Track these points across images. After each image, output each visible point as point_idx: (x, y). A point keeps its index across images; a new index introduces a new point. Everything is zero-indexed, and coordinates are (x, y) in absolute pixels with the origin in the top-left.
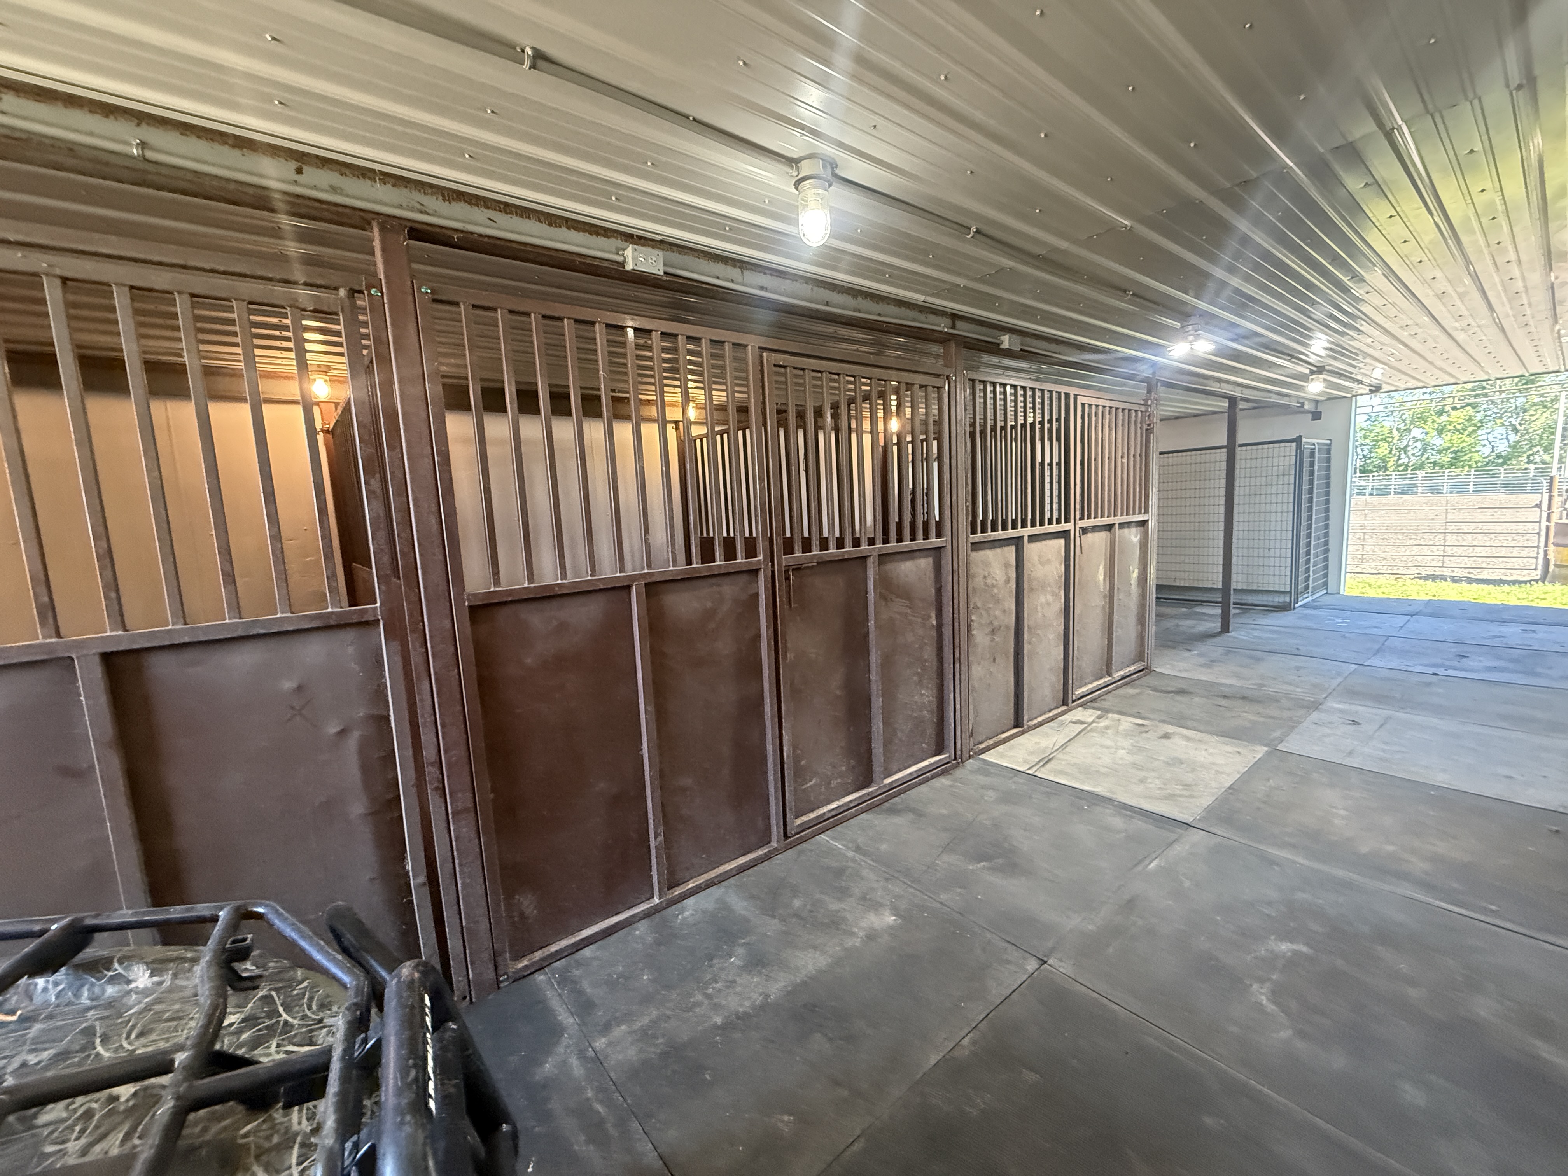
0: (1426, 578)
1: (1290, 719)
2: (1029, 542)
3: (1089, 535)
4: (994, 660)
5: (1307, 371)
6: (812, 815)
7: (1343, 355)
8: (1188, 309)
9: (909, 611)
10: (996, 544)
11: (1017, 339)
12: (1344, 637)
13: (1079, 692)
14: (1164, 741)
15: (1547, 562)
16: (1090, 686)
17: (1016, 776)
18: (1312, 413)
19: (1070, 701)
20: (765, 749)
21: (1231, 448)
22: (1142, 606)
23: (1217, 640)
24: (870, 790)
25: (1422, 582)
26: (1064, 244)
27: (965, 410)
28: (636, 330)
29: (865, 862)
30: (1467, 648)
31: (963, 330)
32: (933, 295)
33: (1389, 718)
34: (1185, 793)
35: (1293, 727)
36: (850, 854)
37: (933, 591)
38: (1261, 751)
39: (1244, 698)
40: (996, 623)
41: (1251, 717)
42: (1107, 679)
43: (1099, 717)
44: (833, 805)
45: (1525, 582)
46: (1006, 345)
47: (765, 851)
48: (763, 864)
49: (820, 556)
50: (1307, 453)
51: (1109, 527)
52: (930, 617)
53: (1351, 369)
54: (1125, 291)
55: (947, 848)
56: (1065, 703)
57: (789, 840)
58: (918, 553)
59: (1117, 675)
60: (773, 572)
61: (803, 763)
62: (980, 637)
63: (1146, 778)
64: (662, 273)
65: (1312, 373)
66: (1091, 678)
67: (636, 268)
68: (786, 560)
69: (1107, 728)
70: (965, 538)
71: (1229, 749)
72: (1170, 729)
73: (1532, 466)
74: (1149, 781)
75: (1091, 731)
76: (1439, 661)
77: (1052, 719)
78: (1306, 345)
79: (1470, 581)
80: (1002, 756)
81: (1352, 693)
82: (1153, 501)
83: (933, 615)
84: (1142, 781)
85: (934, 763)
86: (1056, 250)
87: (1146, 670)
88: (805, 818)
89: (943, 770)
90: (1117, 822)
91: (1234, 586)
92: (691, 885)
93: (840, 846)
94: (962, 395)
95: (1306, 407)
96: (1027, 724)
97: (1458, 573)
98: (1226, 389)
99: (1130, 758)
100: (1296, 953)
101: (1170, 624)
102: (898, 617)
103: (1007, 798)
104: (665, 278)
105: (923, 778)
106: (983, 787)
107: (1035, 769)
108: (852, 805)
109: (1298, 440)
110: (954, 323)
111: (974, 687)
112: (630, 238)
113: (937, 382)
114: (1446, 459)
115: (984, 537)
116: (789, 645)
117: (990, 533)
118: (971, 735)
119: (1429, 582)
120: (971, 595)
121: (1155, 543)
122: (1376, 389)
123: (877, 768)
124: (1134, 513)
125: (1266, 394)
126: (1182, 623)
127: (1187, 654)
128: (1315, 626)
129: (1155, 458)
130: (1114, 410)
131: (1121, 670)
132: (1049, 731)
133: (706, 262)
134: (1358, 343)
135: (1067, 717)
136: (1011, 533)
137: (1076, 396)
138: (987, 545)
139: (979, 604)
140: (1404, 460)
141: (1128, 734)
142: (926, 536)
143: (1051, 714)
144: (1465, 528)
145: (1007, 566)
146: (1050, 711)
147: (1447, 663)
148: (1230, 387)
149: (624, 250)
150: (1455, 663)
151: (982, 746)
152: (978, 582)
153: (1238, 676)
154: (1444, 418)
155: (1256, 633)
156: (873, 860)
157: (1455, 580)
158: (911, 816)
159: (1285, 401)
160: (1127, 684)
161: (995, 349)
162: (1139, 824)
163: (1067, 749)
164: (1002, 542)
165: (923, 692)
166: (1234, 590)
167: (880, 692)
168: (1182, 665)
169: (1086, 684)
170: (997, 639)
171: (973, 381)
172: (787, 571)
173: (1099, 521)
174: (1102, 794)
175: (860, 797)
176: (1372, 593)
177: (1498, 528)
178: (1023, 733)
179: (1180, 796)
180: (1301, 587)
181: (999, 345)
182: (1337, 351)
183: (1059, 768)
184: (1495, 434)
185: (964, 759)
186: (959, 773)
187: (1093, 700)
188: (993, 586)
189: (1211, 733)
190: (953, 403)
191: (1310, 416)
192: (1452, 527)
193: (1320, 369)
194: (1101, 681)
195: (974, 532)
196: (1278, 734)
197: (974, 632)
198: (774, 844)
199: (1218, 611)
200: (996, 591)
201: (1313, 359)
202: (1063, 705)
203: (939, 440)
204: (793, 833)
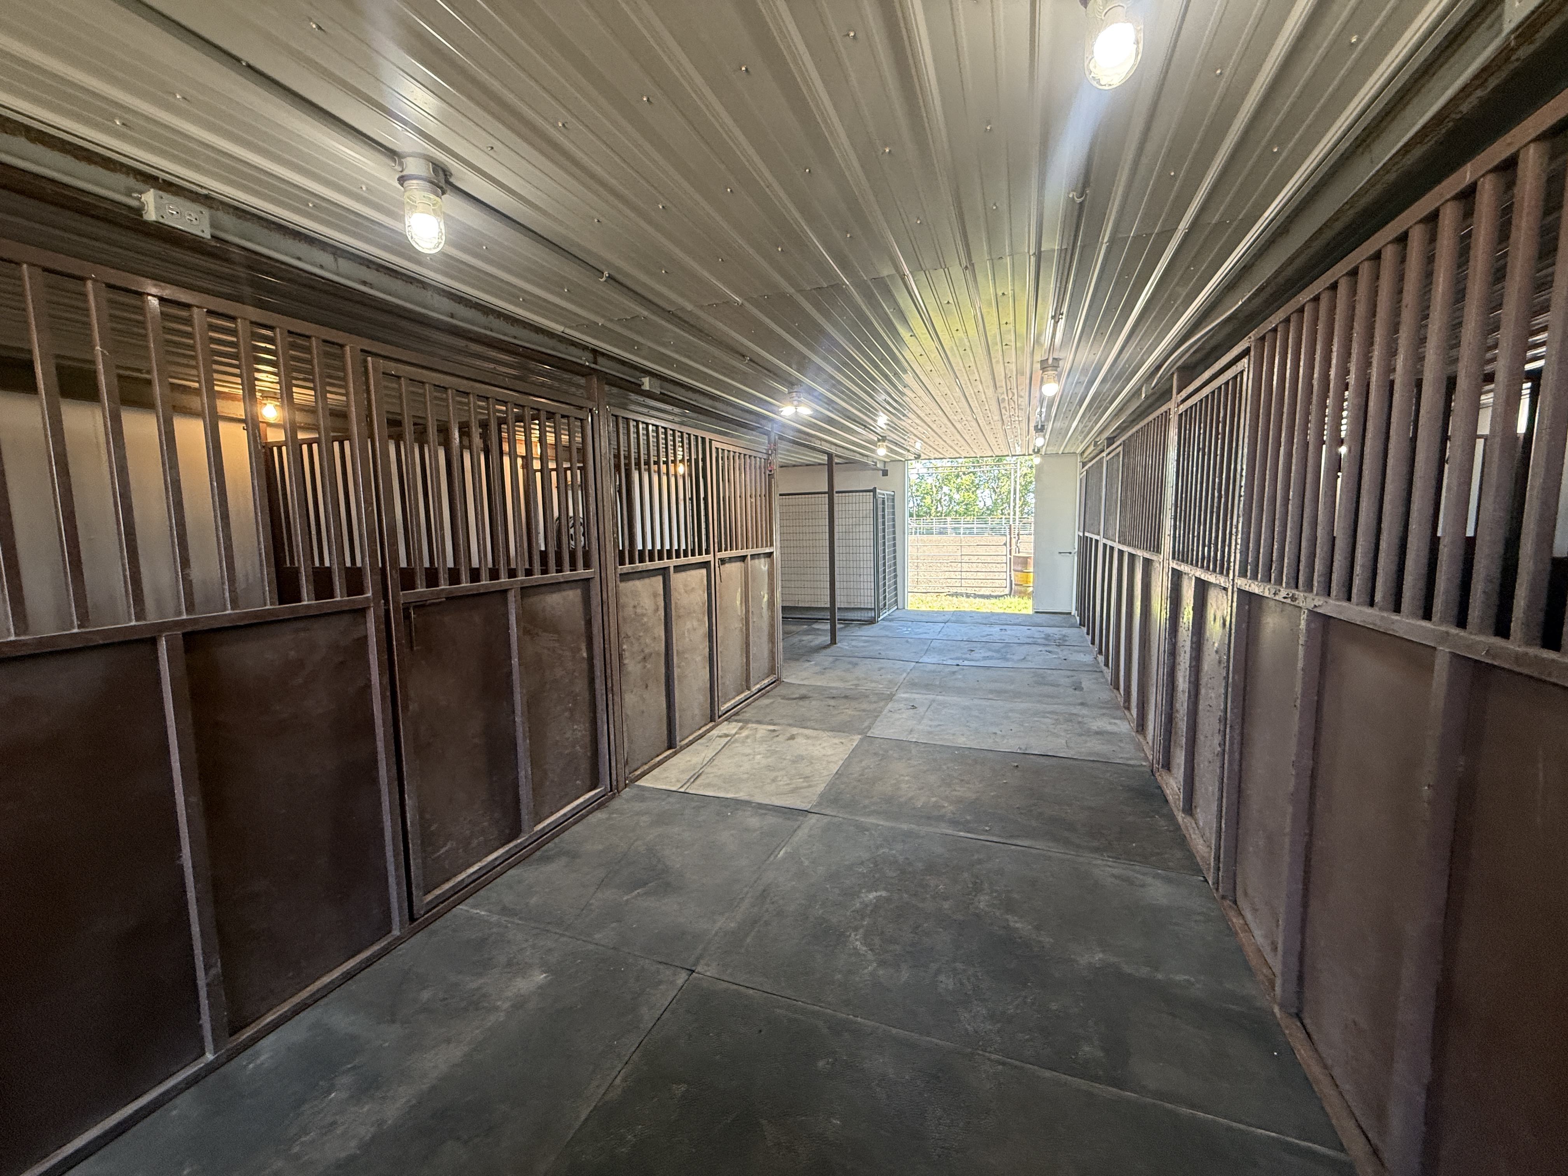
0: (952, 595)
1: (875, 710)
2: (675, 572)
3: (727, 565)
4: (647, 687)
5: (876, 439)
6: (447, 886)
7: (896, 429)
8: (793, 380)
9: (557, 645)
10: (644, 574)
11: (657, 383)
12: (907, 642)
13: (724, 708)
14: (791, 742)
15: (1011, 581)
16: (733, 702)
17: (669, 796)
18: (883, 471)
19: (717, 717)
20: (381, 821)
21: (830, 493)
22: (772, 626)
23: (828, 651)
24: (519, 841)
25: (950, 598)
26: (689, 307)
27: (610, 444)
28: (161, 299)
29: (513, 923)
30: (975, 644)
31: (604, 366)
32: (570, 327)
33: (934, 701)
34: (805, 784)
35: (877, 717)
36: (494, 918)
37: (583, 623)
38: (858, 738)
39: (846, 697)
40: (647, 651)
41: (849, 712)
42: (747, 693)
43: (741, 728)
44: (475, 868)
45: (1002, 596)
46: (646, 386)
47: (382, 945)
48: (381, 960)
49: (450, 591)
50: (880, 501)
51: (743, 558)
52: (580, 650)
53: (903, 441)
54: (744, 356)
55: (602, 884)
56: (712, 720)
57: (415, 923)
58: (565, 586)
59: (755, 689)
60: (387, 612)
61: (433, 828)
62: (632, 666)
63: (777, 777)
64: (209, 237)
65: (879, 440)
66: (734, 693)
67: (161, 220)
68: (405, 596)
69: (747, 737)
70: (612, 569)
71: (837, 741)
72: (795, 731)
73: (1004, 517)
74: (779, 779)
75: (736, 741)
76: (959, 655)
77: (701, 736)
78: (875, 421)
79: (976, 596)
80: (657, 779)
81: (913, 685)
82: (776, 537)
83: (583, 647)
84: (774, 780)
85: (589, 799)
86: (683, 309)
87: (777, 681)
88: (437, 892)
89: (599, 804)
90: (754, 822)
91: (838, 605)
92: (269, 1018)
93: (483, 913)
94: (605, 429)
95: (878, 466)
96: (679, 744)
97: (969, 591)
98: (826, 447)
99: (764, 762)
100: (878, 898)
101: (795, 640)
102: (546, 651)
103: (662, 819)
104: (213, 243)
105: (578, 816)
106: (638, 814)
107: (686, 787)
108: (497, 863)
109: (874, 491)
110: (595, 358)
111: (627, 715)
112: (150, 179)
113: (580, 414)
114: (961, 509)
115: (633, 568)
116: (412, 693)
117: (637, 564)
118: (626, 763)
119: (954, 598)
120: (621, 625)
121: (779, 571)
122: (918, 457)
123: (525, 816)
124: (762, 547)
125: (852, 453)
126: (805, 638)
127: (807, 664)
128: (890, 635)
129: (776, 501)
130: (742, 456)
131: (758, 683)
132: (700, 747)
133: (282, 236)
134: (905, 423)
135: (715, 732)
136: (657, 564)
137: (711, 440)
138: (636, 575)
139: (630, 634)
140: (940, 509)
141: (763, 741)
142: (573, 567)
143: (700, 732)
144: (974, 559)
145: (655, 595)
146: (700, 729)
147: (964, 656)
148: (828, 445)
149: (141, 193)
150: (968, 656)
151: (638, 772)
152: (629, 611)
153: (842, 680)
154: (959, 480)
155: (854, 643)
156: (520, 919)
157: (968, 596)
158: (564, 860)
159: (865, 460)
160: (763, 695)
161: (637, 389)
162: (772, 820)
163: (715, 762)
164: (650, 573)
165: (575, 727)
166: (839, 608)
167: (527, 734)
168: (805, 674)
169: (730, 700)
170: (649, 666)
171: (616, 416)
172: (406, 610)
173: (734, 553)
174: (742, 798)
175: (507, 852)
176: (923, 608)
177: (989, 559)
178: (675, 753)
179: (801, 788)
180: (881, 604)
181: (640, 386)
182: (892, 426)
183: (707, 781)
184: (985, 494)
185: (620, 789)
186: (616, 804)
187: (737, 714)
188: (643, 615)
189: (824, 730)
190: (597, 436)
191: (881, 472)
192: (966, 558)
193: (884, 439)
194: (742, 696)
195: (622, 563)
196: (866, 724)
197: (626, 662)
198: (396, 932)
199: (828, 627)
200: (645, 619)
201: (879, 430)
202: (711, 721)
203: (583, 469)
204: (422, 912)
